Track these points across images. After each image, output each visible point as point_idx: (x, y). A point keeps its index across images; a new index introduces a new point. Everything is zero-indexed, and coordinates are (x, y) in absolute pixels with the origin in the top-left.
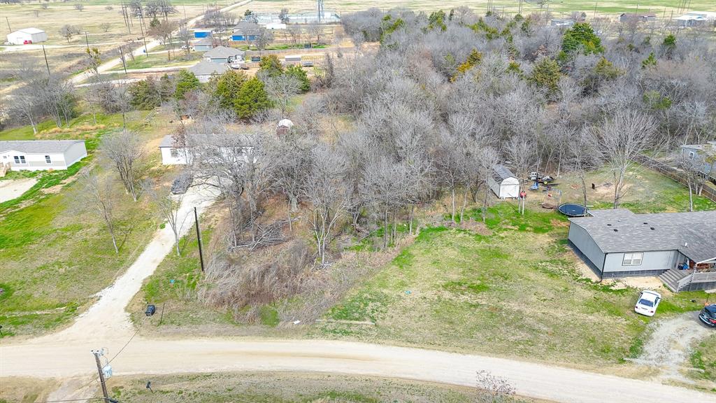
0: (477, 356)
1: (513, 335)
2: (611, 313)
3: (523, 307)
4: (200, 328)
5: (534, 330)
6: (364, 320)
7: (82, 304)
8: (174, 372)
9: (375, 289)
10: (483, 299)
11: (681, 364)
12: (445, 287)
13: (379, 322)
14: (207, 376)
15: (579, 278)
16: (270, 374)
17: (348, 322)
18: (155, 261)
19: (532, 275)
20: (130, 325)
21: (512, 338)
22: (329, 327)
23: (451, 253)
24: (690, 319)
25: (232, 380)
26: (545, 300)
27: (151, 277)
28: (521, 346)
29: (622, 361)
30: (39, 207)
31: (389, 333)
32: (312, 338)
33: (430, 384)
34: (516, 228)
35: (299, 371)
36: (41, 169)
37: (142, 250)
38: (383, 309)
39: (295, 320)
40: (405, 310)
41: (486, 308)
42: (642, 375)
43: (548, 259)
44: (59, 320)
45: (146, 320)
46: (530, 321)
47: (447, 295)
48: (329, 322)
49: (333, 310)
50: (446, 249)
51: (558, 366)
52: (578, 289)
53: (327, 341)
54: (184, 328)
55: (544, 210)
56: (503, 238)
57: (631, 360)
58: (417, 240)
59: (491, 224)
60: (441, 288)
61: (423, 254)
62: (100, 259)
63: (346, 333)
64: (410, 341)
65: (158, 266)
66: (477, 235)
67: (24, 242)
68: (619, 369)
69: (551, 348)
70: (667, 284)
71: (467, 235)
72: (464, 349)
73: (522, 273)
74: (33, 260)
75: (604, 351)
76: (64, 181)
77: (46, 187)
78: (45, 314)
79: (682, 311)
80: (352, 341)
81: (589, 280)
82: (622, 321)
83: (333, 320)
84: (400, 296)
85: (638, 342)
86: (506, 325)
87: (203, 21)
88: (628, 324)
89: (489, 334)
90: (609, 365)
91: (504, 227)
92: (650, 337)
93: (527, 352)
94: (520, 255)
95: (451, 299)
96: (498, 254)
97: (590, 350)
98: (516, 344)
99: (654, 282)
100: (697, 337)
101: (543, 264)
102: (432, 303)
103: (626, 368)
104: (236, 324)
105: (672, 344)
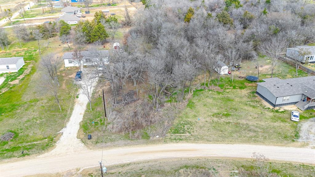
0: (238, 145)
1: (248, 134)
2: (282, 121)
3: (248, 122)
5: (256, 131)
6: (186, 133)
7: (55, 137)
8: (113, 164)
9: (184, 119)
10: (230, 119)
12: (213, 116)
13: (193, 134)
14: (129, 164)
15: (265, 108)
16: (155, 161)
17: (179, 135)
18: (81, 114)
19: (246, 108)
21: (248, 136)
22: (173, 137)
23: (210, 101)
24: (312, 121)
25: (141, 165)
26: (255, 118)
27: (82, 121)
29: (293, 141)
30: (12, 91)
31: (198, 138)
32: (167, 143)
33: (224, 158)
34: (232, 87)
35: (168, 158)
36: (4, 72)
37: (72, 109)
38: (192, 127)
39: (157, 136)
40: (201, 127)
41: (233, 123)
42: (303, 146)
43: (250, 100)
44: (47, 145)
45: (89, 142)
46: (253, 127)
47: (215, 119)
48: (171, 135)
49: (171, 130)
50: (207, 99)
51: (271, 145)
52: (266, 112)
53: (174, 144)
54: (109, 144)
55: (240, 79)
56: (228, 92)
57: (297, 140)
58: (194, 96)
59: (221, 86)
60: (212, 117)
61: (198, 102)
62: (54, 115)
63: (181, 139)
64: (208, 141)
65: (84, 116)
66: (217, 92)
67: (12, 109)
68: (294, 144)
69: (265, 138)
70: (299, 108)
71: (213, 92)
72: (231, 142)
73: (242, 107)
74: (21, 118)
75: (285, 137)
76: (19, 78)
77: (11, 81)
78: (39, 143)
79: (308, 118)
80: (185, 143)
81: (269, 108)
82: (288, 124)
83: (173, 134)
84: (196, 121)
85: (297, 133)
86: (244, 130)
88: (290, 126)
89: (238, 134)
90: (289, 143)
91: (227, 88)
92: (300, 130)
93: (256, 141)
94: (238, 99)
95: (218, 121)
96: (229, 99)
97: (280, 138)
98: (251, 138)
99: (294, 107)
101: (249, 103)
102: (211, 123)
103: (296, 144)
104: (131, 140)
105: (309, 132)
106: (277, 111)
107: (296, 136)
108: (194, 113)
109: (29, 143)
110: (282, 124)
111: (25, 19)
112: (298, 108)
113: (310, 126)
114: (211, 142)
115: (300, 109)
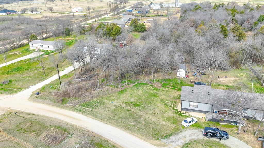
0: (111, 126)
1: (131, 122)
2: (173, 123)
3: (144, 114)
4: (45, 101)
5: (139, 122)
6: (90, 108)
7: (24, 89)
8: (27, 112)
9: (103, 99)
11: (178, 145)
12: (126, 103)
13: (94, 110)
14: (33, 115)
17: (85, 108)
18: (52, 80)
19: (159, 104)
20: (29, 96)
21: (129, 123)
23: (140, 92)
24: (201, 131)
26: (154, 113)
27: (47, 84)
28: (130, 127)
29: (158, 139)
31: (93, 114)
32: (70, 110)
33: (88, 131)
34: (172, 88)
35: (57, 119)
36: (47, 50)
37: (51, 76)
38: (99, 106)
39: (71, 104)
40: (105, 108)
41: (132, 112)
42: (159, 145)
43: (171, 100)
45: (34, 96)
46: (141, 119)
47: (124, 105)
48: (79, 107)
49: (84, 103)
51: (134, 135)
52: (170, 112)
53: (73, 112)
54: (41, 100)
56: (163, 90)
57: (162, 140)
60: (124, 103)
61: (130, 91)
63: (81, 111)
64: (96, 117)
65: (51, 82)
66: (156, 88)
67: (26, 70)
68: (153, 141)
69: (139, 129)
71: (152, 87)
72: (110, 123)
73: (156, 103)
74: (24, 75)
75: (156, 135)
76: (50, 54)
77: (44, 55)
78: (14, 90)
79: (201, 128)
80: (80, 114)
81: (177, 110)
82: (174, 126)
83: (81, 106)
84: (108, 103)
85: (171, 134)
86: (132, 119)
87: (134, 6)
88: (175, 128)
89: (124, 120)
90: (152, 139)
91: (168, 87)
92: (178, 134)
93: (129, 129)
94: (163, 97)
95: (123, 107)
96: (155, 95)
97: (151, 133)
98: (129, 125)
99: (201, 116)
100: (196, 138)
101: (168, 102)
102: (116, 107)
103: (156, 142)
104: (55, 102)
105: (183, 138)
106: (181, 114)
107: (165, 136)
108: (116, 98)
110: (169, 125)
111: (96, 22)
112: (205, 118)
113: (193, 134)
114: (96, 119)
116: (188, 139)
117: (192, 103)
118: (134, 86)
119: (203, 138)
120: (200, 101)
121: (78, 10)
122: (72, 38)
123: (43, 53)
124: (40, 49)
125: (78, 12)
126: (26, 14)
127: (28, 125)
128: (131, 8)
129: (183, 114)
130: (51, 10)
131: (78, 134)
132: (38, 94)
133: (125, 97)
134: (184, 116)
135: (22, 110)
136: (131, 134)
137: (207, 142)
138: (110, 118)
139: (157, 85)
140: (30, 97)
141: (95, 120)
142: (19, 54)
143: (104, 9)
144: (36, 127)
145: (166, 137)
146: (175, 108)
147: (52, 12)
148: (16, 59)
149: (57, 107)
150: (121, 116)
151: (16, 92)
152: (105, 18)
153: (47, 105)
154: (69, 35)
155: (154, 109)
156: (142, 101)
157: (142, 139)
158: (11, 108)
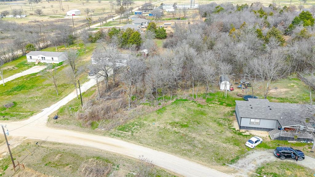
0: (163, 153)
1: (185, 146)
2: (235, 144)
3: (197, 136)
4: (68, 126)
5: (195, 146)
6: (129, 132)
7: (36, 113)
8: (50, 140)
9: (141, 121)
10: (182, 131)
11: (250, 170)
12: (170, 124)
13: (134, 134)
14: (60, 144)
15: (231, 128)
16: (81, 147)
17: (122, 132)
18: (69, 100)
19: (211, 124)
21: (183, 148)
22: (114, 133)
23: (183, 110)
24: (271, 152)
26: (209, 135)
27: (64, 106)
28: (185, 152)
29: (224, 164)
30: (42, 76)
31: (135, 139)
32: (105, 136)
33: (137, 160)
34: (219, 103)
35: (92, 147)
36: (50, 62)
37: (67, 95)
38: (139, 129)
39: (103, 128)
40: (148, 130)
41: (181, 134)
42: (228, 172)
43: (223, 118)
45: (52, 121)
46: (196, 142)
47: (169, 127)
48: (115, 131)
49: (119, 126)
50: (182, 108)
51: (194, 162)
52: (227, 132)
53: (110, 138)
54: (63, 126)
55: (237, 97)
56: (210, 107)
57: (229, 165)
60: (168, 124)
61: (171, 109)
62: (51, 97)
63: (119, 136)
64: (140, 143)
65: (69, 102)
66: (199, 104)
67: (30, 88)
68: (220, 167)
69: (197, 154)
71: (195, 104)
72: (160, 149)
73: (207, 122)
74: (30, 95)
75: (219, 159)
76: (56, 68)
77: (49, 69)
78: (23, 114)
79: (269, 148)
80: (119, 139)
81: (234, 129)
82: (237, 148)
83: (117, 130)
84: (149, 125)
85: (238, 158)
86: (185, 142)
87: (142, 8)
88: (239, 150)
89: (175, 145)
90: (217, 165)
91: (213, 102)
92: (245, 157)
93: (185, 154)
94: (212, 115)
95: (169, 129)
96: (202, 113)
97: (214, 158)
98: (183, 150)
99: (265, 134)
100: (268, 160)
101: (219, 120)
102: (161, 129)
103: (224, 168)
104: (81, 127)
105: (253, 161)
106: (240, 134)
107: (231, 161)
108: (156, 118)
109: (18, 113)
110: (231, 147)
111: (102, 27)
112: (269, 136)
113: (262, 156)
115: (270, 138)
116: (259, 162)
117: (252, 120)
118: (172, 104)
119: (275, 160)
120: (263, 117)
121: (74, 13)
122: (78, 48)
123: (46, 67)
124: (41, 62)
125: (74, 15)
126: (7, 19)
127: (57, 158)
128: (139, 10)
129: (242, 133)
130: (39, 13)
131: (125, 164)
132: (56, 118)
133: (167, 116)
134: (245, 135)
135: (43, 139)
136: (189, 160)
137: (282, 164)
138: (158, 143)
139: (200, 101)
140: (47, 122)
141: (140, 146)
142: (15, 68)
143: (107, 11)
144: (69, 159)
145: (233, 161)
146: (231, 127)
147: (40, 16)
148: (12, 75)
149: (87, 133)
150: (170, 140)
151: (26, 117)
152: (110, 22)
153: (72, 131)
154: (72, 44)
155: (207, 130)
156: (189, 121)
157: (206, 165)
158: (26, 137)
